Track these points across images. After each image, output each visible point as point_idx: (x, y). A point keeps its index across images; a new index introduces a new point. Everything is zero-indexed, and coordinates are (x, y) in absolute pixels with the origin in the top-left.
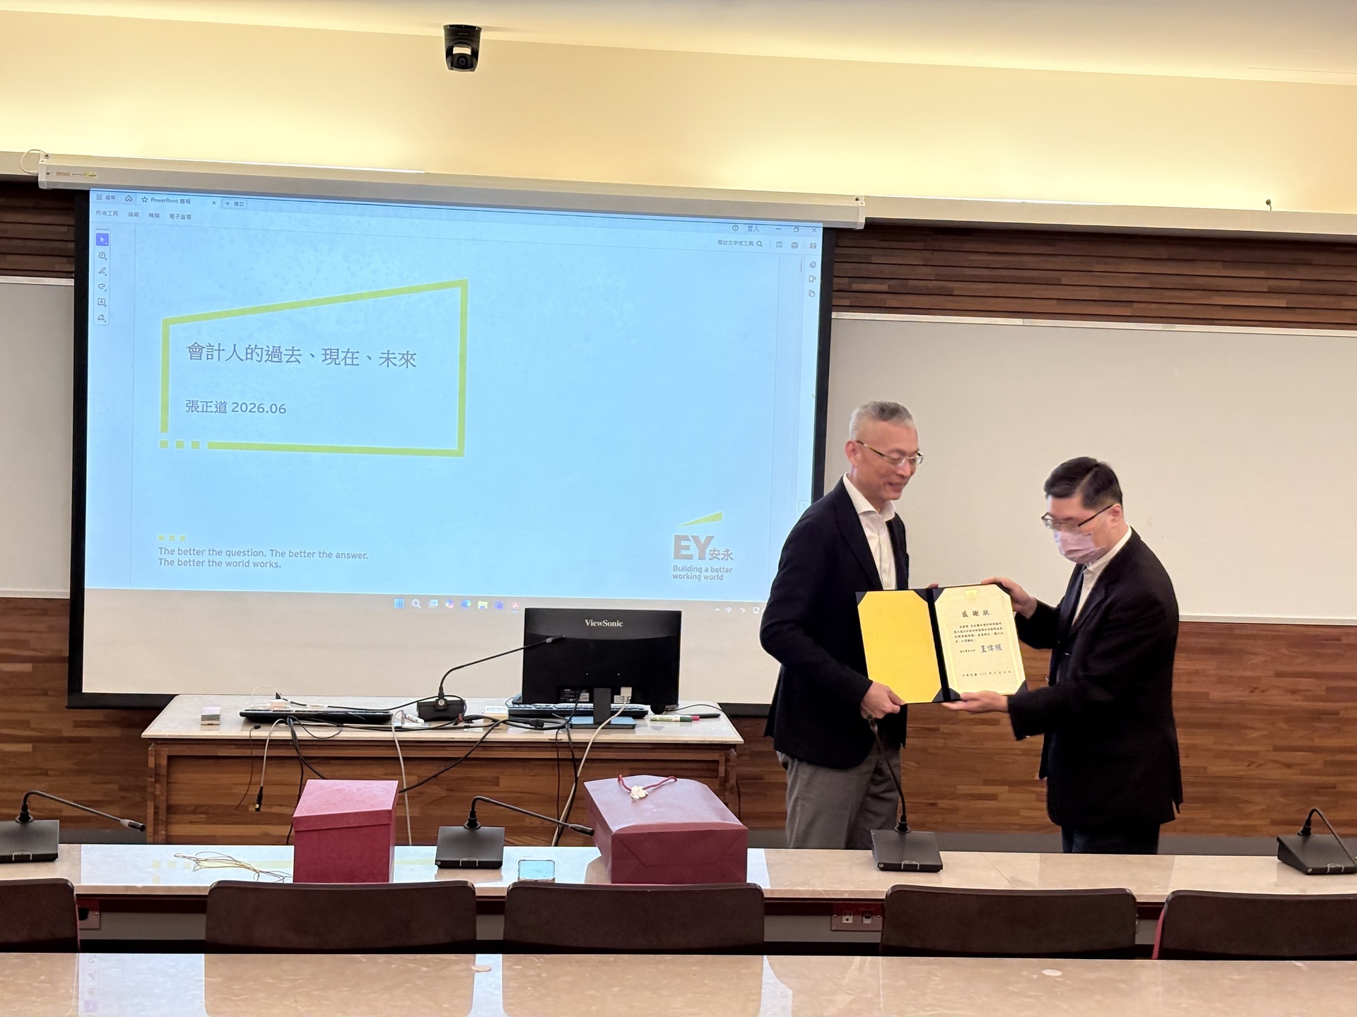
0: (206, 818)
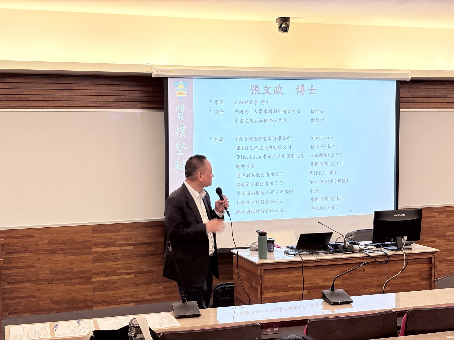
0: (275, 290)
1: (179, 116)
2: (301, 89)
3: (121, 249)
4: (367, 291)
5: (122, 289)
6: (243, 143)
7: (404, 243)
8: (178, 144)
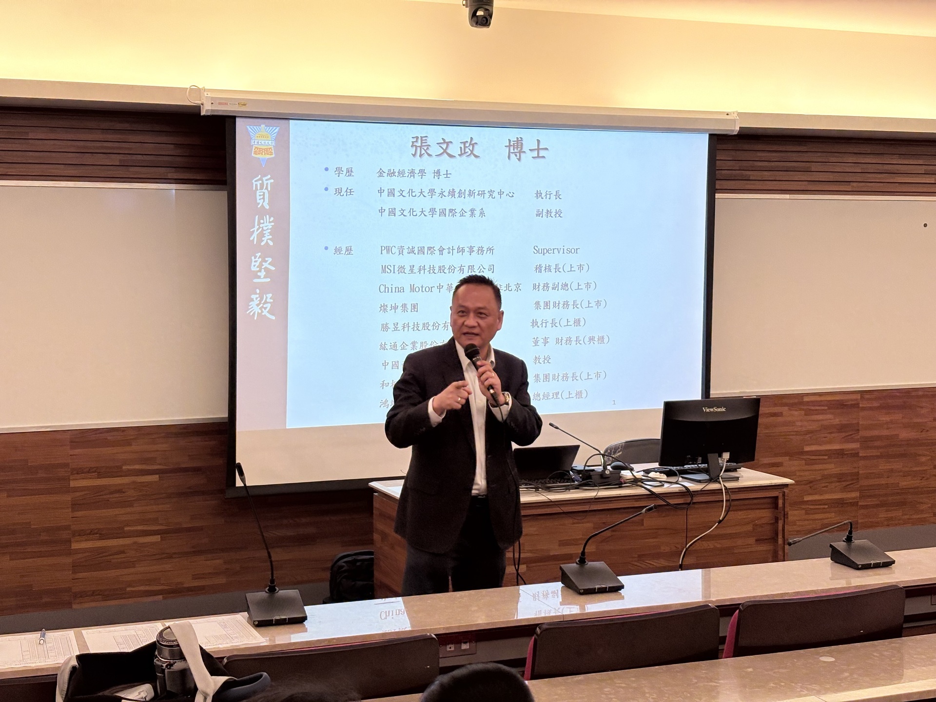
1: (258, 200)
2: (516, 148)
3: (134, 482)
4: (646, 566)
5: (134, 567)
6: (395, 260)
7: (723, 467)
8: (256, 260)
